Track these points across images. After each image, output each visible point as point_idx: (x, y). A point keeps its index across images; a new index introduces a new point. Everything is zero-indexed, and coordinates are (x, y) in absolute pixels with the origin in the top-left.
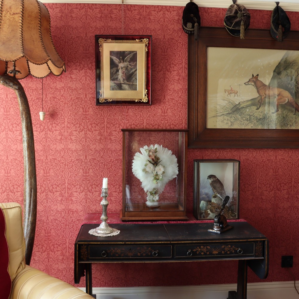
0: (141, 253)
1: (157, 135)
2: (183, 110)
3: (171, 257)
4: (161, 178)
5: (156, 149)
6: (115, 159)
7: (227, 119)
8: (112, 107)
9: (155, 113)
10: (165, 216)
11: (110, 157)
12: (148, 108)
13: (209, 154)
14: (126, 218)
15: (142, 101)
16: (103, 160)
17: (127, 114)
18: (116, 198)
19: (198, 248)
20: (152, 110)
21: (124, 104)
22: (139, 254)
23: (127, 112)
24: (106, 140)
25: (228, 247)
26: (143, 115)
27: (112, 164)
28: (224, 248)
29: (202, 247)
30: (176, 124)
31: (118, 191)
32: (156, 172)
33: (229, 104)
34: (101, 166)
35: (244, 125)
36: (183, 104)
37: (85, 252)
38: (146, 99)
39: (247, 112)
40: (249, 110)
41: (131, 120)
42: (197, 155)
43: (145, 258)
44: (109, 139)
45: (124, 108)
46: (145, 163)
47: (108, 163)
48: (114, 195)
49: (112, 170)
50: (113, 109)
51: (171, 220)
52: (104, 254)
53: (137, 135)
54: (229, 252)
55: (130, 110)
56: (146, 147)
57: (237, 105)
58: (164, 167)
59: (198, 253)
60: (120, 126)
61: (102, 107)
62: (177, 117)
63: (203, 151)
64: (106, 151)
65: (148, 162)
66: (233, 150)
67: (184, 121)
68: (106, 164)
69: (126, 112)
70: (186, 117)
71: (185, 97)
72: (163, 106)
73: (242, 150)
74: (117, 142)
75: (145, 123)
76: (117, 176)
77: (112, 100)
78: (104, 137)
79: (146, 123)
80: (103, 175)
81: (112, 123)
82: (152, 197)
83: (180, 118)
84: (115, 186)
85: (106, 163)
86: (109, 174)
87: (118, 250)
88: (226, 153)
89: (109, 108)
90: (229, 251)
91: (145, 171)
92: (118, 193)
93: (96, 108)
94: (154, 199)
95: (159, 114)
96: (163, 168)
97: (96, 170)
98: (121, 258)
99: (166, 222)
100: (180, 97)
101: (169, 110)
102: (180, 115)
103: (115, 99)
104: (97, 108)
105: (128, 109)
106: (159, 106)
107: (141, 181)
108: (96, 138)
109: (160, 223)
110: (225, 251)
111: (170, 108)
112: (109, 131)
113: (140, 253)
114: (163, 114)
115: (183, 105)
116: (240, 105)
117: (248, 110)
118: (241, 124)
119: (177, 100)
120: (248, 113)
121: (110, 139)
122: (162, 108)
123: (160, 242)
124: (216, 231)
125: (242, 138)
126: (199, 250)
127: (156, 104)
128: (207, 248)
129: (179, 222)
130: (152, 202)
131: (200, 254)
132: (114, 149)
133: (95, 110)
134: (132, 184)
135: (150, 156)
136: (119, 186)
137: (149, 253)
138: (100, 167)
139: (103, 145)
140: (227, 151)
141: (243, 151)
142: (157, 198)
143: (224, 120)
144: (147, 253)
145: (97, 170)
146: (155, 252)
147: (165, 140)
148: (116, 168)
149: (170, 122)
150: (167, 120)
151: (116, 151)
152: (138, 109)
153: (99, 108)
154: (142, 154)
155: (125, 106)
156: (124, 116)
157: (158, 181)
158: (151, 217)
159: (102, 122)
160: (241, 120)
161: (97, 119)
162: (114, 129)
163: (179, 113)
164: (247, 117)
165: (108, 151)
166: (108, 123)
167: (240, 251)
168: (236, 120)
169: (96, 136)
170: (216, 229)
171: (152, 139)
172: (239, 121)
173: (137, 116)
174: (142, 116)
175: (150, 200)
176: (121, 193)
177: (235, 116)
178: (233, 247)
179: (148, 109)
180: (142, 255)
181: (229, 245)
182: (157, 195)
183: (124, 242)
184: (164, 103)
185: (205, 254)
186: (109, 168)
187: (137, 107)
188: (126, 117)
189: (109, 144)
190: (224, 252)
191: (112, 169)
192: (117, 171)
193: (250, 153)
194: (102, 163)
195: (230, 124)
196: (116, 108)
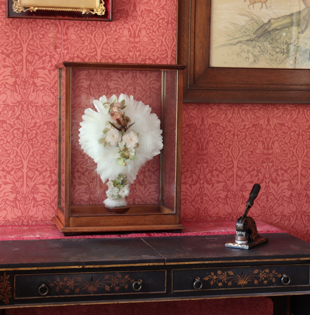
0: (112, 286)
1: (122, 77)
2: (168, 32)
3: (165, 292)
4: (132, 154)
5: (123, 102)
6: (43, 122)
7: (246, 51)
8: (37, 23)
9: (117, 37)
10: (142, 225)
11: (33, 118)
12: (105, 27)
13: (213, 114)
14: (72, 229)
15: (94, 13)
16: (20, 124)
17: (65, 37)
18: (44, 195)
19: (213, 274)
20: (112, 32)
21: (61, 17)
22: (107, 288)
23: (66, 34)
24: (25, 86)
25: (265, 272)
26: (95, 40)
27: (37, 131)
28: (258, 274)
29: (219, 272)
30: (156, 57)
31: (49, 183)
32: (124, 144)
33: (250, 23)
34: (16, 136)
35: (278, 61)
36: (168, 21)
37: (6, 288)
38: (102, 9)
39: (282, 38)
40: (287, 33)
41: (73, 49)
42: (194, 116)
43: (118, 294)
44: (32, 84)
45: (60, 25)
46: (103, 127)
47: (29, 129)
48: (40, 191)
49: (38, 142)
50: (39, 27)
51: (153, 231)
52: (43, 290)
53: (85, 77)
54: (266, 282)
55: (71, 30)
56: (103, 99)
57: (266, 24)
58: (138, 134)
59: (212, 283)
60: (53, 59)
61: (17, 21)
62: (157, 46)
63: (203, 109)
64: (25, 106)
65: (109, 126)
66: (257, 108)
67: (169, 52)
68: (25, 132)
69: (64, 33)
70: (173, 45)
71: (172, 8)
72: (132, 23)
73: (273, 107)
74: (47, 90)
75: (99, 54)
76: (47, 153)
77: (36, 9)
78: (22, 81)
79: (101, 54)
80: (19, 152)
81: (37, 54)
82: (116, 189)
83: (163, 48)
84: (43, 172)
85: (25, 129)
86: (32, 151)
87: (68, 280)
88: (244, 112)
89: (30, 24)
90: (266, 279)
91: (104, 143)
92: (49, 186)
93: (6, 24)
94: (120, 193)
95: (124, 39)
96: (136, 137)
97: (7, 142)
98: (75, 296)
99: (145, 235)
100: (163, 8)
101: (143, 32)
102: (162, 42)
103: (44, 7)
104: (8, 22)
105: (68, 28)
106: (125, 23)
107: (96, 161)
108: (6, 81)
109: (134, 236)
110: (260, 280)
111: (145, 28)
112: (31, 69)
113: (109, 285)
114: (132, 39)
115: (168, 23)
116: (271, 24)
117: (284, 34)
118: (271, 60)
119: (158, 13)
120: (285, 40)
121: (34, 83)
122: (130, 27)
123: (147, 264)
124: (241, 244)
125: (273, 84)
126: (215, 277)
127: (118, 19)
128: (228, 274)
129: (168, 235)
130: (116, 199)
131: (216, 285)
132: (40, 102)
133: (3, 28)
134: (76, 170)
135: (112, 115)
136: (51, 172)
137: (125, 285)
138: (14, 137)
139: (20, 95)
140: (246, 110)
141: (275, 109)
142: (125, 191)
143: (241, 52)
144: (123, 285)
145: (9, 143)
146: (137, 284)
147: (135, 88)
148: (44, 138)
149: (145, 53)
150: (140, 51)
151: (44, 106)
152: (86, 28)
153: (11, 23)
154: (96, 110)
155: (62, 21)
156: (60, 41)
157: (128, 161)
158: (117, 226)
159: (18, 50)
160: (272, 52)
161: (7, 45)
162: (41, 66)
163: (161, 38)
164: (283, 47)
165: (30, 106)
166: (30, 53)
167: (286, 280)
168: (262, 52)
169: (6, 77)
170: (239, 242)
171: (112, 85)
172: (268, 54)
173: (83, 41)
174: (93, 41)
175: (113, 196)
176: (54, 185)
177: (260, 45)
178: (274, 272)
179: (104, 29)
180: (112, 290)
181: (266, 268)
182: (127, 186)
183: (81, 265)
184: (134, 18)
185: (225, 285)
186: (32, 140)
187: (84, 24)
188: (63, 43)
189: (32, 94)
190: (258, 281)
191: (38, 140)
192: (46, 144)
193: (286, 112)
194: (18, 129)
195: (252, 59)
196: (44, 24)
